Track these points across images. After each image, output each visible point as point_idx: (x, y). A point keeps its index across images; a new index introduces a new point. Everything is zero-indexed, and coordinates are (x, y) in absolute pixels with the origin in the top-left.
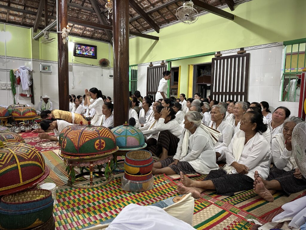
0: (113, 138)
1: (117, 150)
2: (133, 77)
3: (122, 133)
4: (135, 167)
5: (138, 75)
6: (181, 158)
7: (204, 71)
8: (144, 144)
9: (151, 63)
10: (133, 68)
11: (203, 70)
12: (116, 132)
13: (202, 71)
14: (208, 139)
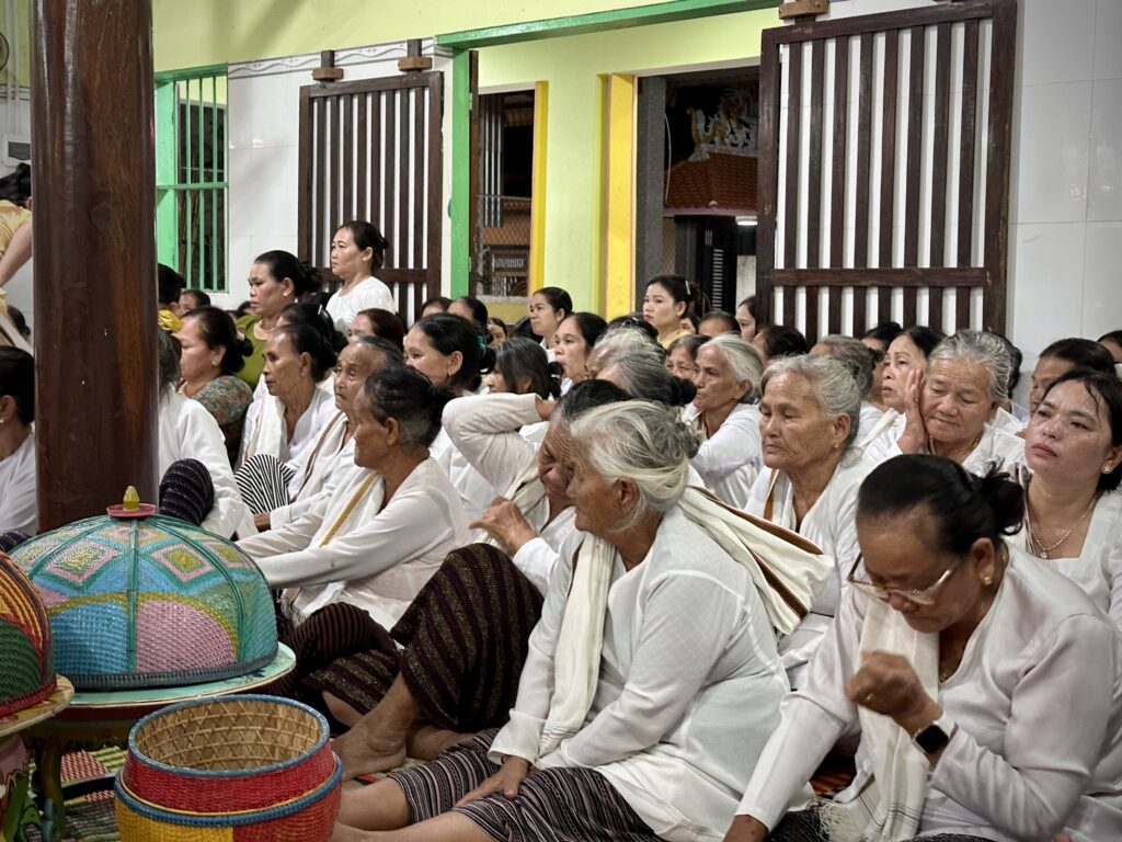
0: (25, 613)
1: (58, 708)
2: (196, 163)
3: (98, 574)
4: (196, 824)
5: (230, 145)
6: (546, 743)
7: (712, 121)
8: (275, 651)
9: (329, 57)
10: (194, 93)
11: (710, 112)
12: (48, 568)
13: (701, 126)
14: (741, 598)
